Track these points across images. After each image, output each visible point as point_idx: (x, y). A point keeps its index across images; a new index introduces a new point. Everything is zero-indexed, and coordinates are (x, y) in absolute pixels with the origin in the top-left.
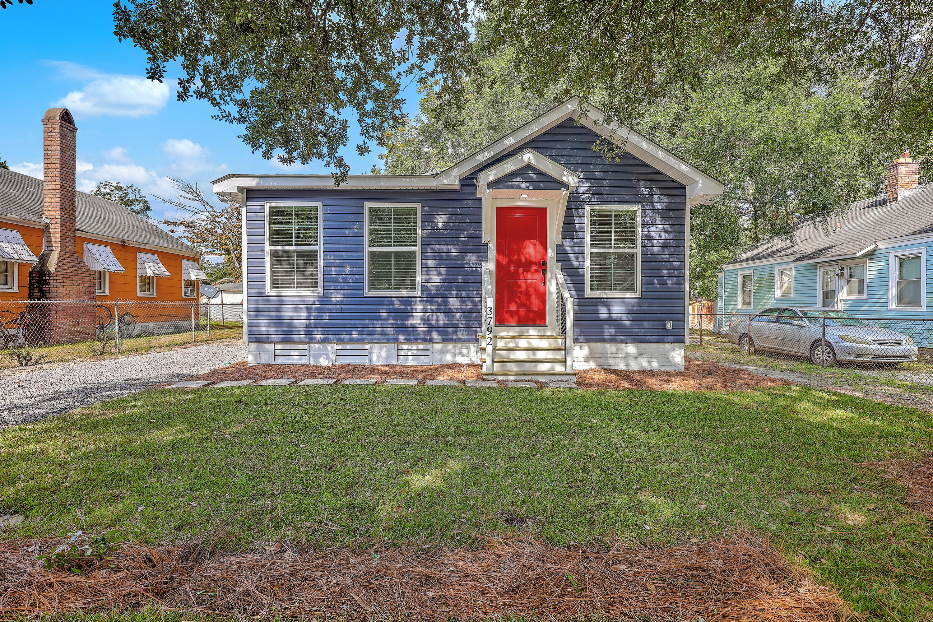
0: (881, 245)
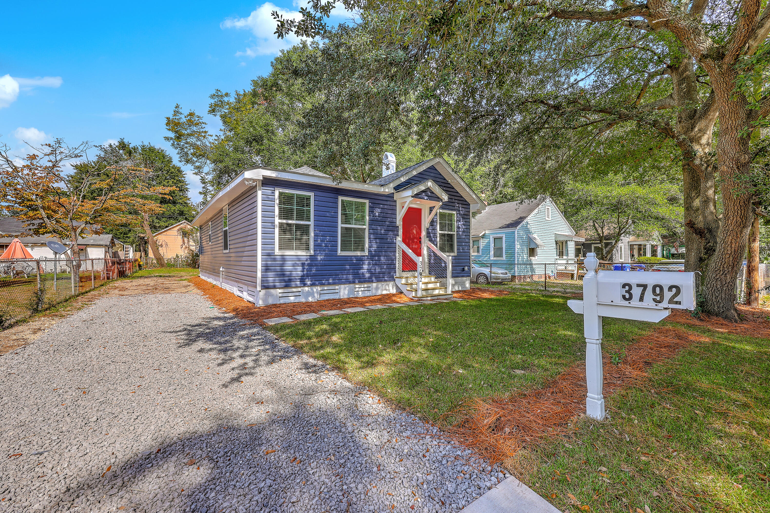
0: (487, 232)
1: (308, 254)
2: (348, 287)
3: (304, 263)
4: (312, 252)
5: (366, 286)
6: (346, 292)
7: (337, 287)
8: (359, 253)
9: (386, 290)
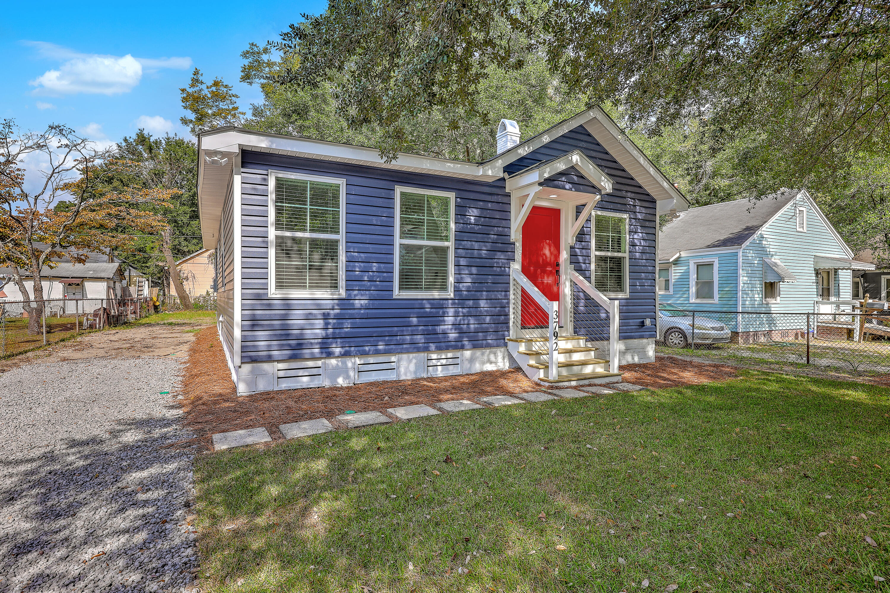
1: (335, 297)
2: (415, 358)
3: (329, 314)
4: (343, 293)
5: (450, 355)
6: (412, 367)
7: (393, 359)
8: (436, 294)
9: (491, 363)
